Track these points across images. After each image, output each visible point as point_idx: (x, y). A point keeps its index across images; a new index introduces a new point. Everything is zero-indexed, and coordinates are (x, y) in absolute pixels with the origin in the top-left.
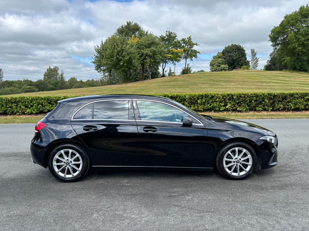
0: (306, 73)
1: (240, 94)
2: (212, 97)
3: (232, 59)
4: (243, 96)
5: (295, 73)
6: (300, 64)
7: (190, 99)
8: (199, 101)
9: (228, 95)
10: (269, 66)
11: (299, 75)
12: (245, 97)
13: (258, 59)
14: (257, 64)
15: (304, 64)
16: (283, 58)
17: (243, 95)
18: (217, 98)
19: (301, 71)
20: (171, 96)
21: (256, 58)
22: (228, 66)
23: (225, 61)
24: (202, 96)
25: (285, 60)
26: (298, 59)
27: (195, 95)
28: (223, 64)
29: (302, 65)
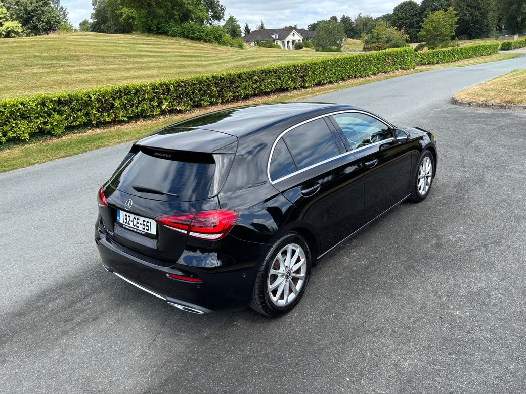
0: (169, 38)
1: (178, 82)
2: (137, 92)
3: (26, 10)
4: (183, 84)
5: (152, 38)
6: (156, 22)
7: (98, 100)
8: (117, 104)
9: (161, 85)
10: (96, 25)
11: (159, 40)
12: (185, 85)
13: (65, 10)
14: (67, 19)
15: (161, 22)
16: (118, 10)
17: (182, 82)
18: (145, 93)
19: (161, 34)
20: (56, 99)
21: (62, 8)
22: (20, 25)
23: (12, 14)
24: (118, 92)
25: (122, 13)
26: (149, 13)
27: (107, 92)
28: (7, 20)
29: (159, 24)
